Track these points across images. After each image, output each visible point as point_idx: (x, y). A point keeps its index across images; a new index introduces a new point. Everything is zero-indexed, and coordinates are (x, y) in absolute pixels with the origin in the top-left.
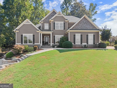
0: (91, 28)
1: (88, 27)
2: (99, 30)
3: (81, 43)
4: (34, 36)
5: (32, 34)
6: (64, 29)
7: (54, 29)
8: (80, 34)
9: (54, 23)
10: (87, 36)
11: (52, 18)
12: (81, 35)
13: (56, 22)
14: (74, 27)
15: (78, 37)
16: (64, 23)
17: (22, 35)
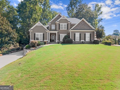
0: (88, 28)
1: (86, 28)
3: (80, 40)
4: (44, 34)
5: (42, 33)
6: (67, 29)
7: (59, 29)
8: (79, 33)
9: (59, 25)
12: (80, 34)
13: (61, 24)
14: (74, 28)
15: (77, 35)
16: (67, 25)
17: (35, 34)
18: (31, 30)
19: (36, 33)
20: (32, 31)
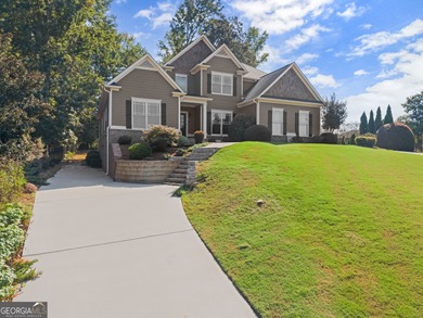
0: (306, 96)
1: (299, 93)
2: (321, 102)
3: (285, 133)
4: (164, 106)
5: (159, 102)
6: (235, 94)
7: (209, 91)
8: (282, 110)
9: (209, 76)
10: (297, 115)
11: (205, 61)
12: (285, 113)
13: (213, 73)
15: (278, 115)
16: (235, 79)
17: (129, 103)
18: (113, 84)
19: (134, 100)
20: (117, 88)
